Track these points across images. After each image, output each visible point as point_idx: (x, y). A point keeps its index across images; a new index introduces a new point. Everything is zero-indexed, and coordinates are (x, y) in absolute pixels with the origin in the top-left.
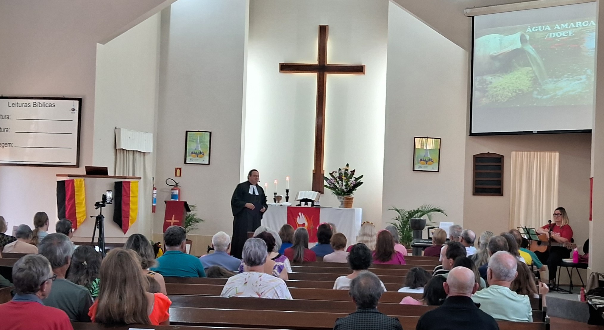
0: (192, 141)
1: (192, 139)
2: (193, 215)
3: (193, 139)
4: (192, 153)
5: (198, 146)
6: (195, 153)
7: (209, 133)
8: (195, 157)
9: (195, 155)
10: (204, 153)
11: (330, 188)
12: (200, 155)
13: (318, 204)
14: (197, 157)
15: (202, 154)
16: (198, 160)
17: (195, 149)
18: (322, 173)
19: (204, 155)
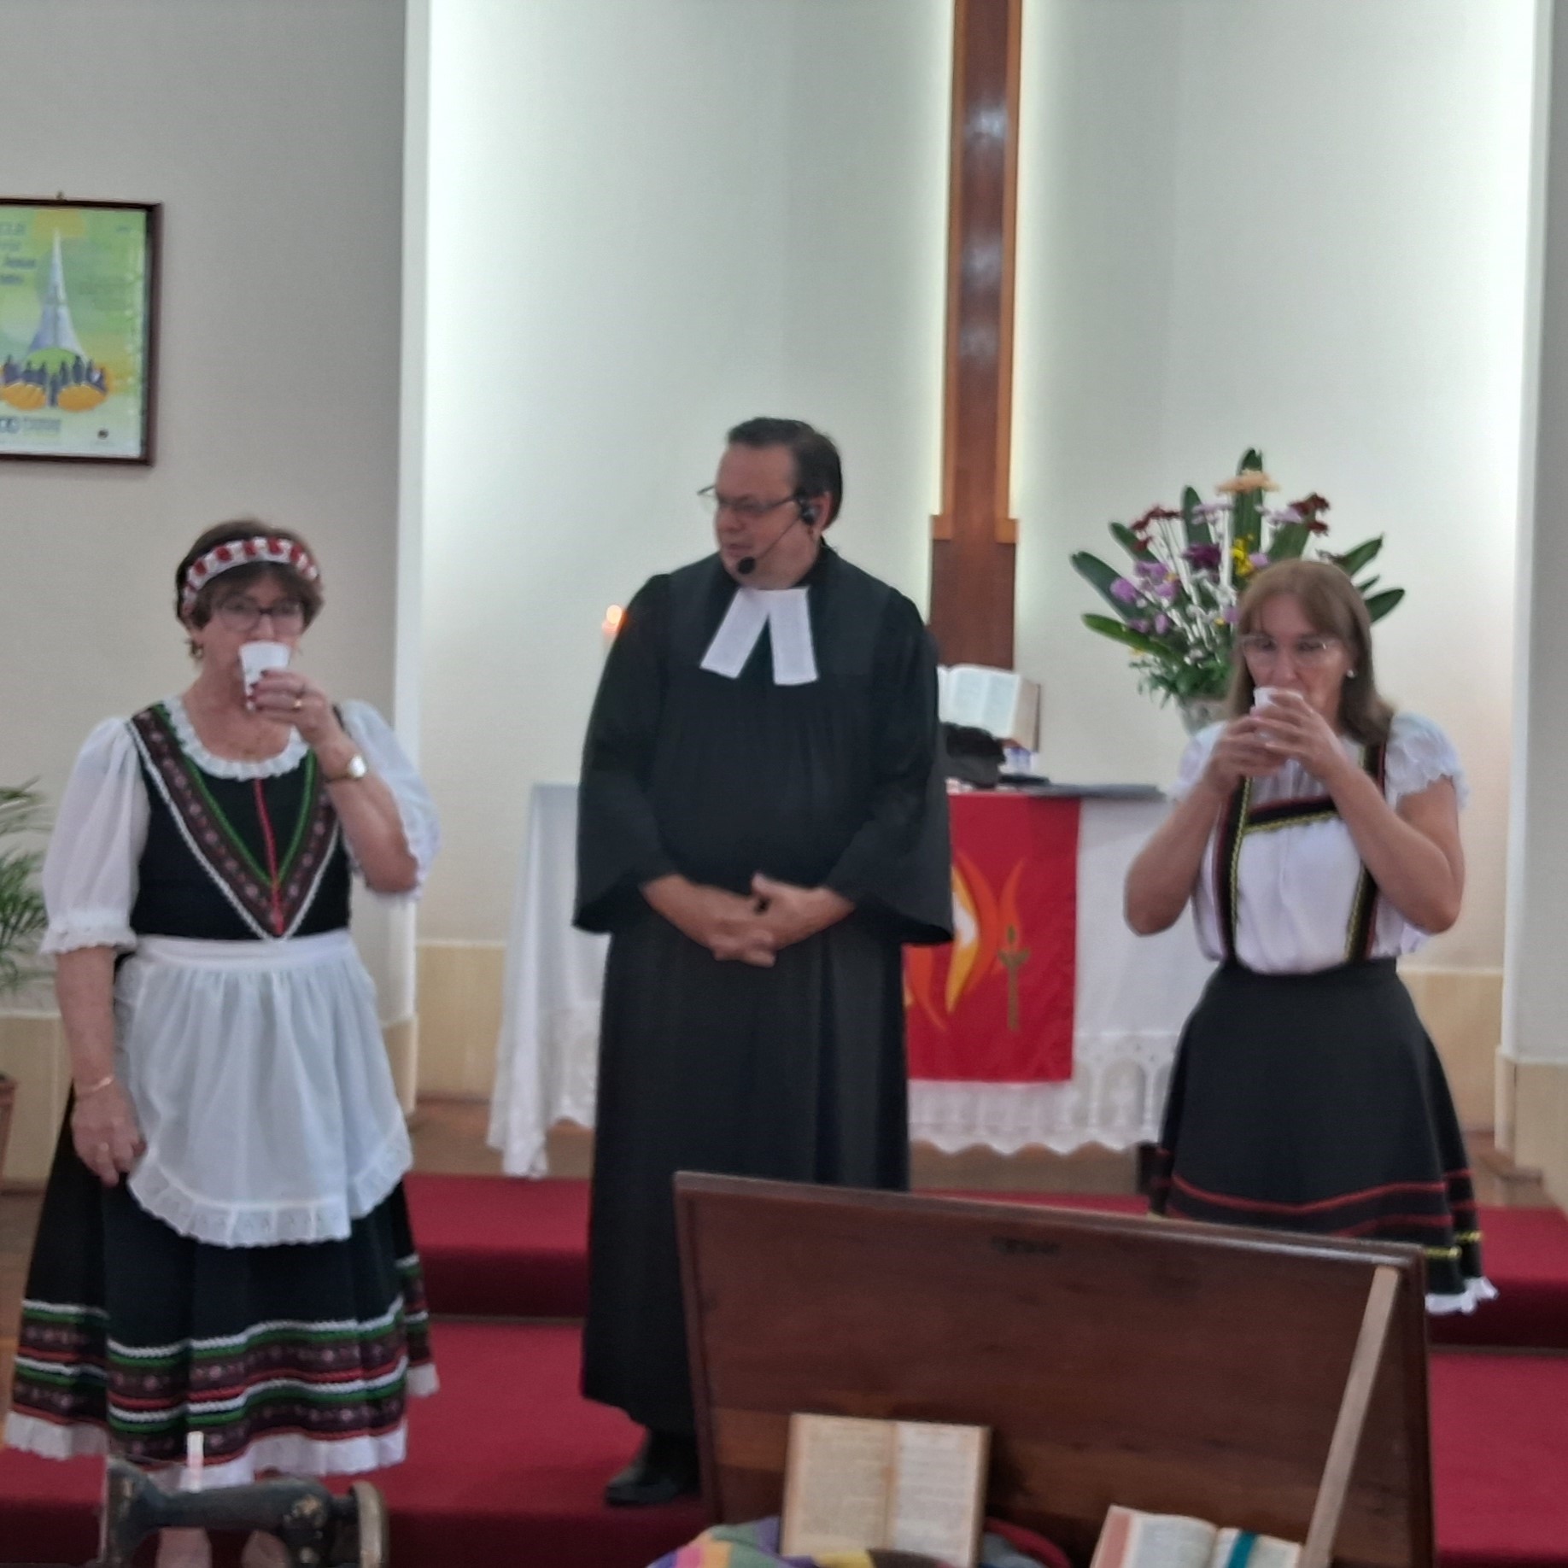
2: (20, 868)
3: (19, 263)
4: (10, 372)
5: (56, 318)
6: (29, 376)
7: (140, 216)
8: (37, 405)
9: (30, 386)
10: (102, 371)
11: (1139, 637)
12: (70, 391)
13: (1035, 766)
14: (53, 401)
15: (89, 379)
16: (55, 425)
17: (36, 344)
18: (1002, 536)
19: (101, 386)
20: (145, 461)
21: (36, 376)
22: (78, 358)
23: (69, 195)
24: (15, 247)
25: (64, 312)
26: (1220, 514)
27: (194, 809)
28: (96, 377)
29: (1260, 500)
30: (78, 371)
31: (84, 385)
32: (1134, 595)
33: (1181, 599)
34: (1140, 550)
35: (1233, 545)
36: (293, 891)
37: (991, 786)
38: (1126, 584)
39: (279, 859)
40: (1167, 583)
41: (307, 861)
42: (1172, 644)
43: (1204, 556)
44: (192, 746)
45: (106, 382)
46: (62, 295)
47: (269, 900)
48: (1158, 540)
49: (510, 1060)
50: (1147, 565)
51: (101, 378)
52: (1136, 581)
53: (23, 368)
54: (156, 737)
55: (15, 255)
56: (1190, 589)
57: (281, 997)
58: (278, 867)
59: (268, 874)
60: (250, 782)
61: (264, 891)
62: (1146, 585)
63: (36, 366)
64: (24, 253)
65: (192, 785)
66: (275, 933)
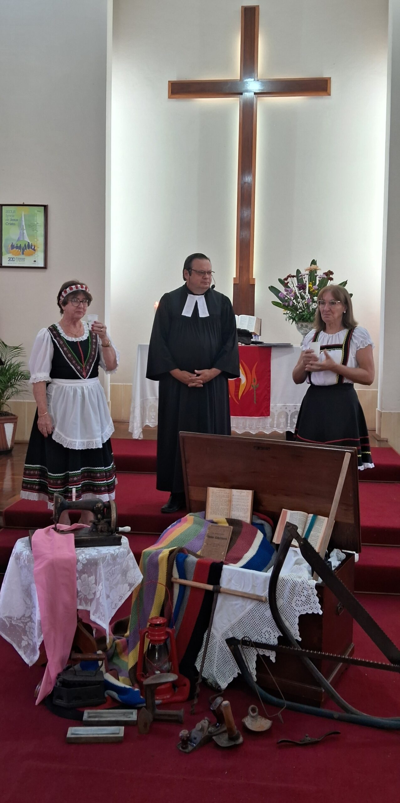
0: (12, 224)
1: (12, 220)
2: (19, 365)
3: (14, 220)
4: (13, 247)
5: (23, 233)
6: (17, 247)
7: (43, 208)
8: (19, 254)
9: (17, 249)
10: (34, 246)
11: (285, 307)
12: (27, 251)
13: (260, 339)
14: (23, 253)
15: (31, 248)
16: (24, 259)
17: (19, 240)
18: (251, 283)
19: (34, 250)
20: (45, 267)
21: (19, 247)
22: (29, 243)
23: (25, 203)
24: (13, 216)
25: (25, 231)
26: (306, 276)
27: (65, 349)
28: (33, 248)
29: (316, 273)
30: (29, 246)
31: (30, 249)
32: (284, 296)
33: (296, 297)
34: (286, 285)
35: (309, 284)
36: (88, 368)
37: (249, 344)
38: (282, 294)
39: (85, 361)
40: (293, 294)
41: (91, 361)
42: (294, 309)
43: (302, 287)
44: (63, 334)
45: (35, 248)
46: (25, 228)
47: (83, 370)
48: (290, 283)
49: (134, 411)
50: (288, 289)
51: (34, 248)
52: (285, 293)
53: (16, 245)
54: (54, 332)
55: (13, 218)
56: (298, 295)
57: (86, 392)
58: (84, 362)
59: (82, 364)
60: (77, 342)
61: (81, 367)
62: (287, 294)
63: (19, 245)
64: (15, 218)
65: (64, 343)
66: (85, 378)
